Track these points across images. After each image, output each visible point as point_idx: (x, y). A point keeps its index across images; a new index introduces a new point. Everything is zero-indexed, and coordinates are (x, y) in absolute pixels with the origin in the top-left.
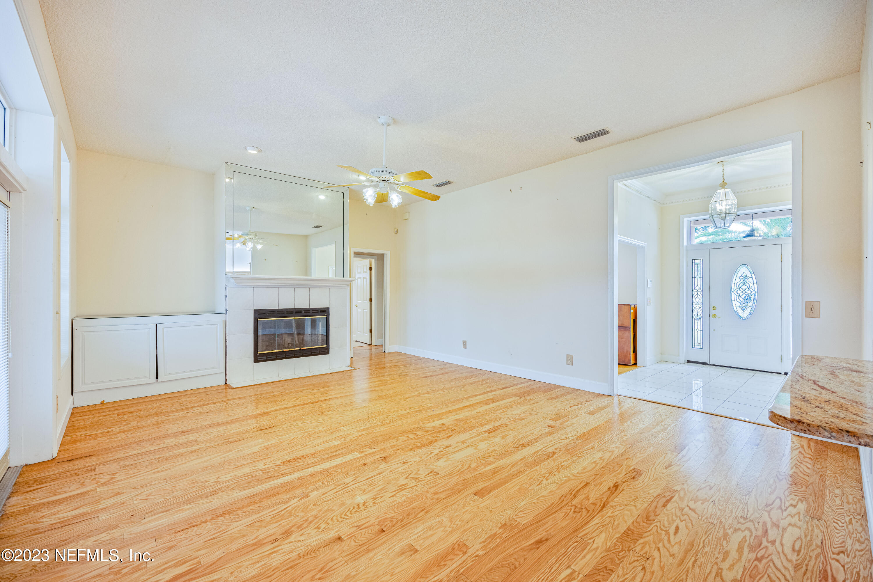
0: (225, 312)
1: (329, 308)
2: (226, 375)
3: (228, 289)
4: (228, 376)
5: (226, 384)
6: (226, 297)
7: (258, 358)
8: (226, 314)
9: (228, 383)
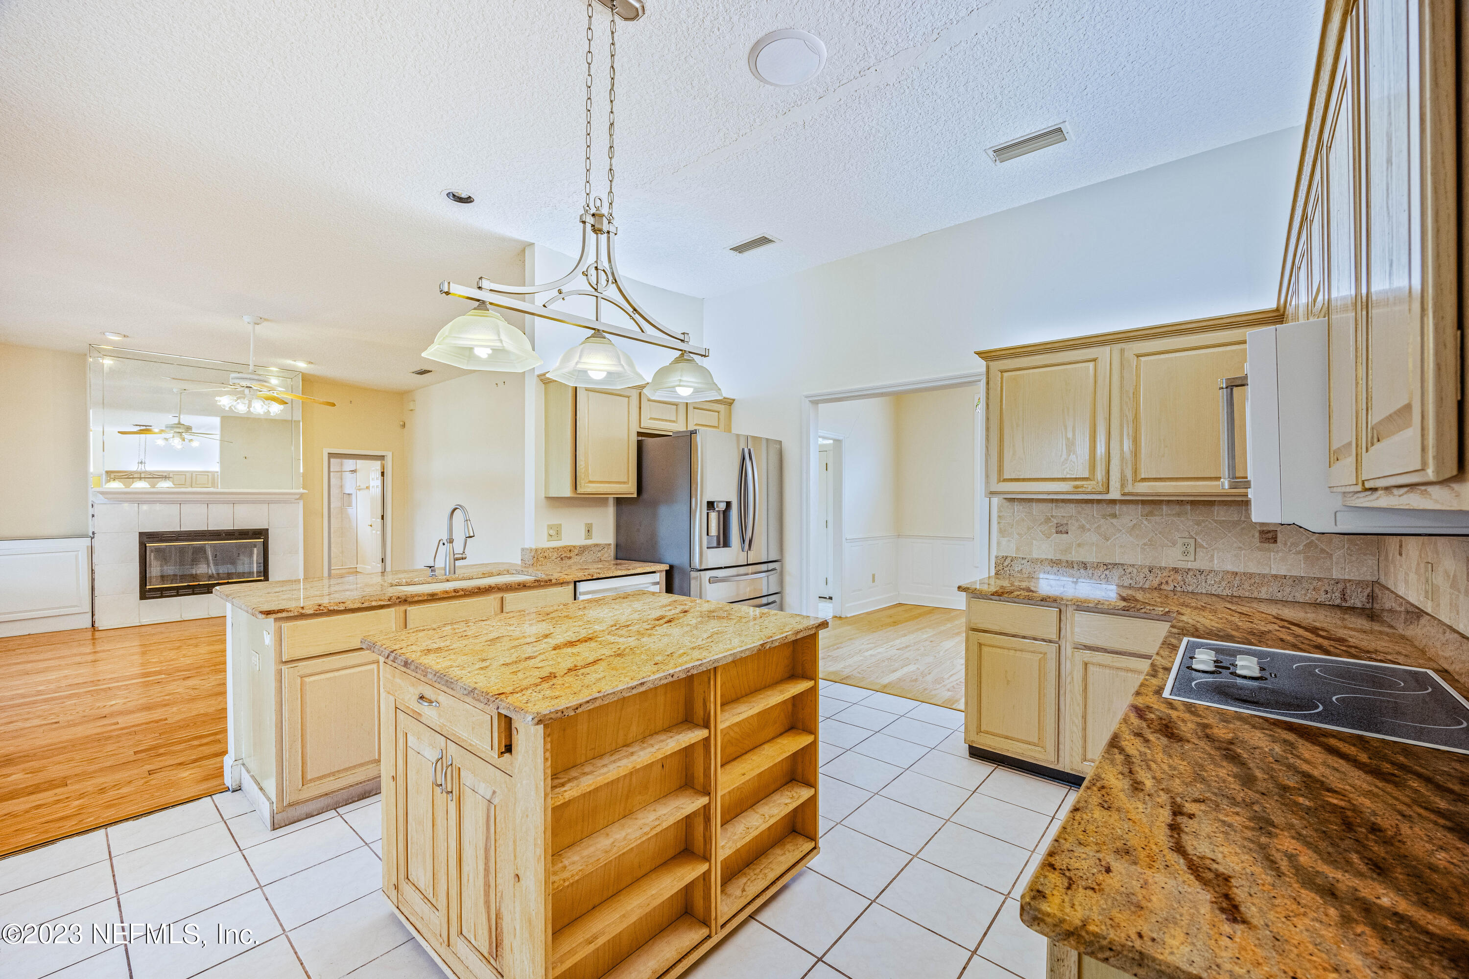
0: (92, 536)
1: (267, 530)
2: (93, 615)
3: (95, 506)
4: (96, 617)
5: (93, 626)
6: (93, 516)
7: (145, 593)
8: (94, 537)
9: (96, 625)
